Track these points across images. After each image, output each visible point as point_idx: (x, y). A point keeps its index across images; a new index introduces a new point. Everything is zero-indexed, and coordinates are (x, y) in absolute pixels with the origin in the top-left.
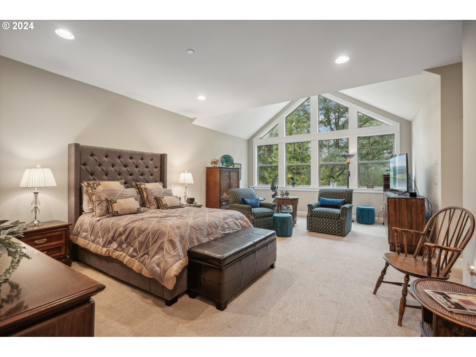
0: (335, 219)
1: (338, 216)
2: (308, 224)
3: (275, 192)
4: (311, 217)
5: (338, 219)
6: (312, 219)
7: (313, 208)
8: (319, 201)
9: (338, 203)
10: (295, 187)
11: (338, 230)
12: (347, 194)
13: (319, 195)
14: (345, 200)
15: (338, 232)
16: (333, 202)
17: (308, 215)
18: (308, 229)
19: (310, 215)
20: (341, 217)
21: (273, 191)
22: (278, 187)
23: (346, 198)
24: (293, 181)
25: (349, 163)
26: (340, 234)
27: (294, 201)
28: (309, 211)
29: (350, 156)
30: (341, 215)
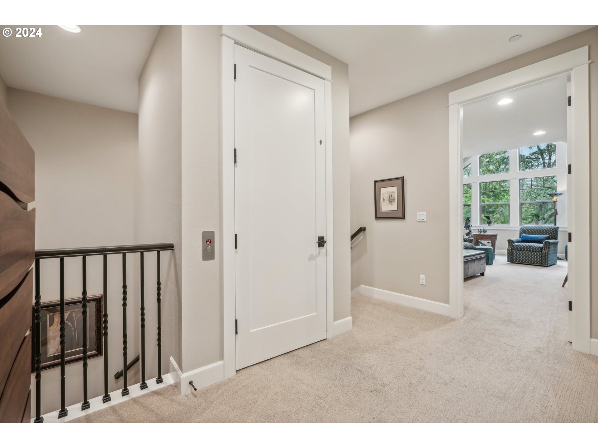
0: (537, 252)
1: (540, 249)
2: (509, 257)
3: (469, 230)
4: (512, 250)
5: (540, 252)
6: (513, 252)
7: (513, 243)
8: (520, 237)
9: (541, 238)
10: (491, 226)
11: (540, 261)
12: (552, 230)
13: (520, 232)
14: (549, 236)
15: (541, 263)
16: (536, 237)
17: (509, 249)
18: (508, 261)
19: (510, 248)
20: (543, 250)
21: (467, 229)
22: (471, 226)
23: (551, 234)
24: (489, 220)
25: (556, 201)
26: (542, 265)
27: (493, 238)
28: (509, 246)
29: (557, 194)
30: (543, 248)
